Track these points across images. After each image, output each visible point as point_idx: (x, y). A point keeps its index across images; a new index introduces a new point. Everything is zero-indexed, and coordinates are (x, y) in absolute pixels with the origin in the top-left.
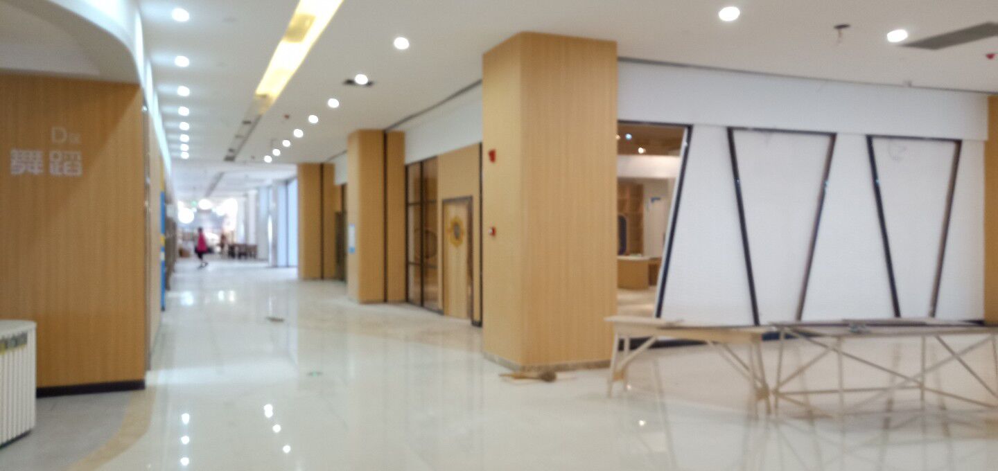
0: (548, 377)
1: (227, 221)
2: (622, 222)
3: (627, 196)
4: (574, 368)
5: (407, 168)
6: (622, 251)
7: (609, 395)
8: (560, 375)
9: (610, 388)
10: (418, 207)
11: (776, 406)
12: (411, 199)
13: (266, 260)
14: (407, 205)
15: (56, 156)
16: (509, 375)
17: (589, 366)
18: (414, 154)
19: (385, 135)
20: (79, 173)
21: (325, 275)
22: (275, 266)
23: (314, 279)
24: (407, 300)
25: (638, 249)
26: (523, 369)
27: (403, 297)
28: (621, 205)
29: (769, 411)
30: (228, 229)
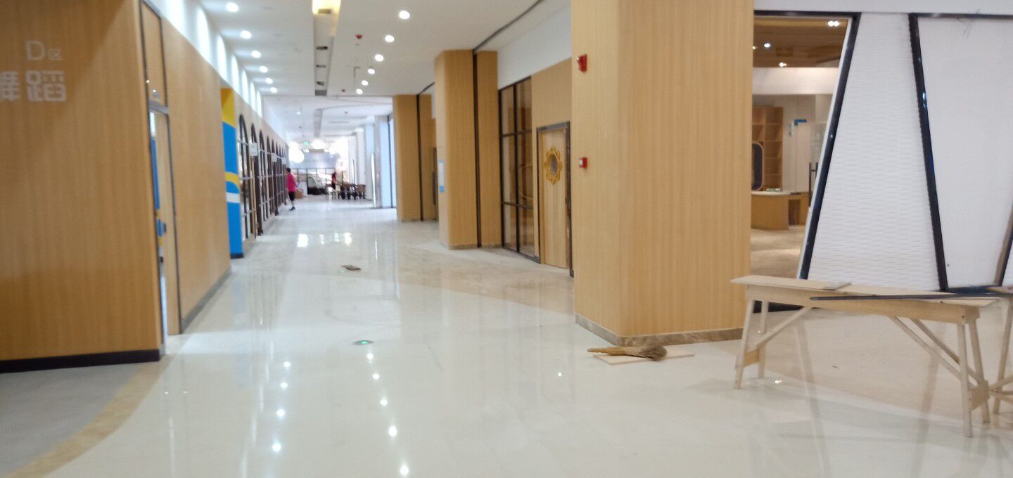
0: (655, 354)
1: (339, 161)
2: (757, 151)
3: (763, 122)
4: (691, 340)
5: (500, 93)
6: (756, 186)
7: (738, 385)
8: (671, 350)
9: (740, 375)
10: (513, 137)
11: (996, 412)
12: (506, 131)
13: (371, 200)
14: (501, 136)
15: (34, 78)
16: (603, 351)
17: (710, 337)
18: (507, 78)
19: (474, 55)
20: (63, 98)
21: (425, 217)
22: (381, 207)
23: (414, 220)
24: (503, 245)
25: (776, 184)
26: (622, 341)
27: (499, 242)
28: (756, 131)
29: (986, 421)
30: (339, 169)
